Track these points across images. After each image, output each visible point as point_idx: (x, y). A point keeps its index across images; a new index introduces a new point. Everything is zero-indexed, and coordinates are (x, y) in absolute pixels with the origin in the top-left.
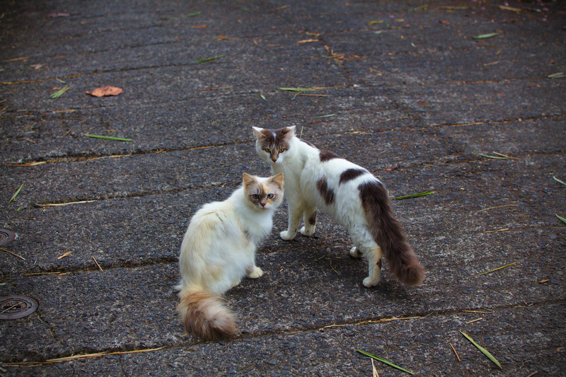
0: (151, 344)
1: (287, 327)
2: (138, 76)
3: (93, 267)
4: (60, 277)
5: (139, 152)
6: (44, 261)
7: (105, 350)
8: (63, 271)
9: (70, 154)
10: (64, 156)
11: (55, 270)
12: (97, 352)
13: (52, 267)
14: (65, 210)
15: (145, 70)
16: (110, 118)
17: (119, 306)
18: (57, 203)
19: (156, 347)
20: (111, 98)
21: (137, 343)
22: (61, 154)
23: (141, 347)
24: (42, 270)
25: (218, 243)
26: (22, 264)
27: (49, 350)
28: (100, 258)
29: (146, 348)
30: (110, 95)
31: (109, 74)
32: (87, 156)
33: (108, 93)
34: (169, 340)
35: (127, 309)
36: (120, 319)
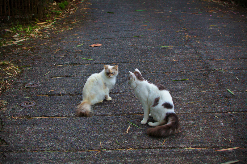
0: (65, 116)
1: (110, 114)
2: (110, 41)
3: (59, 95)
4: (48, 96)
5: (95, 64)
6: (45, 92)
7: (50, 116)
8: (49, 95)
9: (72, 64)
10: (69, 64)
11: (47, 95)
12: (47, 117)
13: (46, 94)
14: (59, 79)
15: (113, 39)
16: (92, 53)
17: (61, 105)
18: (59, 77)
19: (66, 117)
20: (96, 47)
21: (60, 115)
22: (69, 63)
23: (61, 116)
24: (43, 94)
25: (94, 87)
26: (37, 92)
27: (33, 115)
28: (62, 92)
29: (63, 117)
30: (96, 46)
31: (100, 40)
32: (77, 64)
33: (97, 45)
34: (71, 115)
35: (63, 106)
36: (59, 109)
